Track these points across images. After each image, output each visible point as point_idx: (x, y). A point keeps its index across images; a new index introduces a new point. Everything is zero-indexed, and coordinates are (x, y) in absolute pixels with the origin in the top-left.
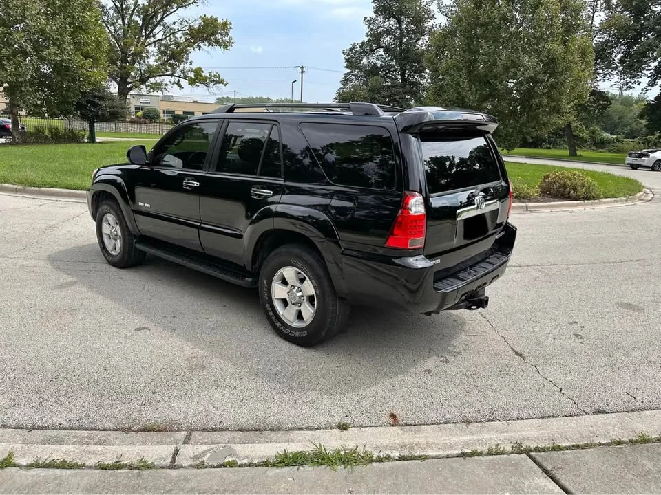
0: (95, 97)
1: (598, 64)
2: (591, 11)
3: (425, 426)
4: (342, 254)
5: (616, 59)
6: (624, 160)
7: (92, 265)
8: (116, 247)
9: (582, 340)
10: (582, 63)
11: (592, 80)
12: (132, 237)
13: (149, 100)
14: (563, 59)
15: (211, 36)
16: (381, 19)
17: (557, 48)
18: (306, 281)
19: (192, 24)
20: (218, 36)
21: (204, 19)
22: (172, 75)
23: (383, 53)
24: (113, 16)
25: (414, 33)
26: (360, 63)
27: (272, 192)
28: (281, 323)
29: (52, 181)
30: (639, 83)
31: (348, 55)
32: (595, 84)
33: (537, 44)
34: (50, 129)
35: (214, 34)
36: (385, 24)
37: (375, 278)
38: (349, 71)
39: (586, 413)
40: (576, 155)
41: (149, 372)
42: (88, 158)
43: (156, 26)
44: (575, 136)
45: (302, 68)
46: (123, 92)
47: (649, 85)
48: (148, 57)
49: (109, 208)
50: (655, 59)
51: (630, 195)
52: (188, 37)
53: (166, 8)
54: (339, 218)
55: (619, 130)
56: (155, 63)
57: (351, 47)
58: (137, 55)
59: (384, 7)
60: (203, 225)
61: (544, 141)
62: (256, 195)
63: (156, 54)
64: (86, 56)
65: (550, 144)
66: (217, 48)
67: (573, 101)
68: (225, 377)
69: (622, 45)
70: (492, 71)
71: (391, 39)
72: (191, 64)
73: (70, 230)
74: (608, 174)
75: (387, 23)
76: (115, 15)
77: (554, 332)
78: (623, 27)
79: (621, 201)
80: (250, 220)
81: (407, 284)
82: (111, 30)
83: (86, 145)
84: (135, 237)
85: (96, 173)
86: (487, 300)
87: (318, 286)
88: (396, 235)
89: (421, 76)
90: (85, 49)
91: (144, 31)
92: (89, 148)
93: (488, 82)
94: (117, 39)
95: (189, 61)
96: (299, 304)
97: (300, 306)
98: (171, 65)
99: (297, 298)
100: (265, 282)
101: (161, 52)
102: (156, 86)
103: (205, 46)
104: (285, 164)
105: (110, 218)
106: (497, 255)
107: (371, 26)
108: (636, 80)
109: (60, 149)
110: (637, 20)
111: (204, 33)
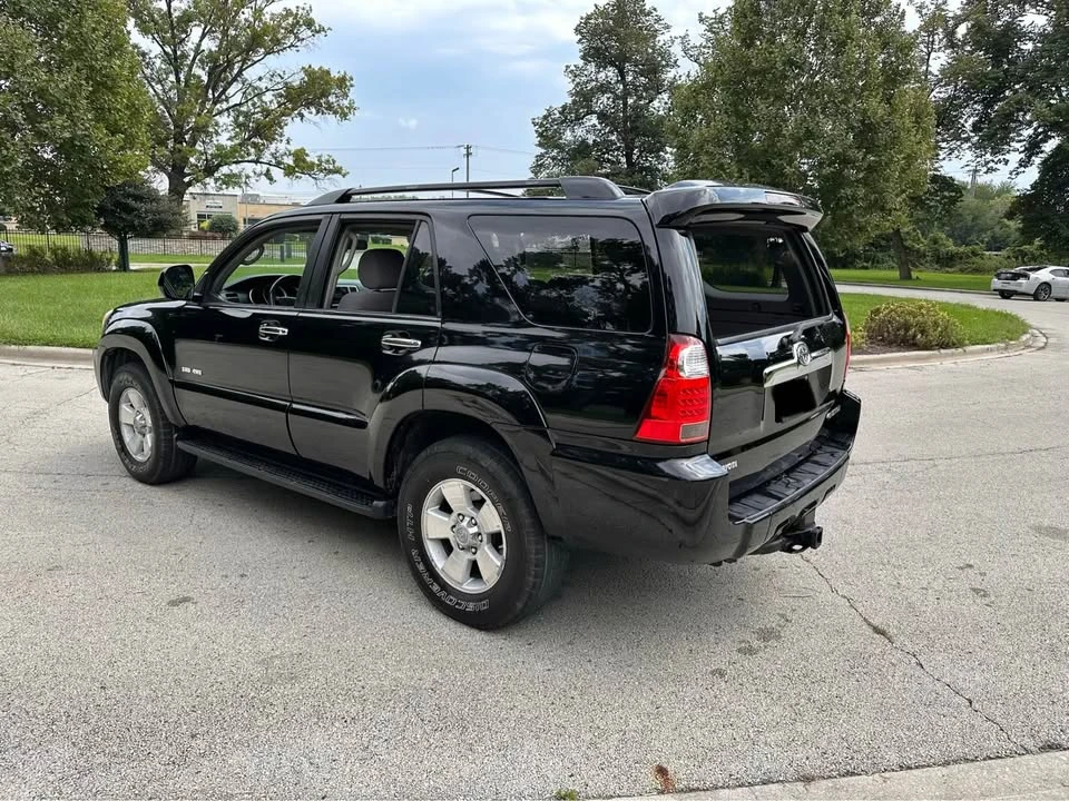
0: (129, 196)
1: (939, 134)
2: (925, 50)
3: (727, 791)
4: (553, 454)
5: (966, 125)
6: (989, 283)
7: (103, 480)
8: (143, 446)
9: (987, 600)
10: (917, 131)
11: (931, 159)
12: (171, 430)
13: (219, 202)
14: (887, 124)
15: (319, 99)
16: (592, 67)
17: (876, 107)
18: (485, 506)
19: (289, 80)
20: (332, 99)
21: (308, 72)
22: (257, 162)
23: (596, 122)
24: (160, 69)
25: (646, 90)
26: (561, 138)
27: (419, 343)
28: (439, 585)
29: (47, 334)
30: (1006, 162)
31: (541, 125)
32: (937, 165)
33: (845, 102)
34: (54, 251)
35: (325, 94)
36: (599, 76)
37: (613, 498)
38: (543, 151)
39: (1028, 752)
40: (910, 278)
41: (188, 692)
42: (112, 296)
43: (230, 84)
44: (907, 248)
45: (468, 148)
46: (178, 189)
47: (1021, 166)
48: (217, 133)
49: (130, 379)
50: (1029, 124)
51: (1011, 340)
52: (282, 100)
53: (247, 54)
54: (544, 388)
55: (973, 237)
56: (229, 143)
57: (545, 113)
58: (200, 130)
59: (597, 49)
60: (295, 406)
61: (857, 256)
62: (391, 348)
63: (230, 128)
64: (114, 130)
65: (867, 262)
66: (331, 117)
67: (904, 191)
68: (334, 697)
69: (975, 103)
70: (774, 145)
71: (608, 99)
72: (288, 143)
73: (69, 417)
74: (968, 307)
75: (602, 75)
76: (163, 66)
77: (935, 585)
78: (976, 75)
79: (998, 349)
80: (380, 395)
81: (681, 510)
82: (158, 92)
83: (112, 275)
84: (177, 429)
85: (110, 317)
86: (821, 534)
87: (509, 514)
88: (654, 418)
89: (658, 157)
90: (112, 118)
91: (210, 92)
92: (115, 280)
93: (769, 162)
94: (167, 103)
95: (284, 139)
96: (473, 548)
97: (475, 553)
98: (255, 145)
99: (470, 539)
100: (409, 509)
101: (239, 125)
102: (231, 180)
103: (310, 114)
104: (443, 293)
105: (133, 395)
106: (830, 449)
107: (578, 80)
108: (1001, 157)
109: (67, 282)
110: (997, 63)
111: (309, 94)
